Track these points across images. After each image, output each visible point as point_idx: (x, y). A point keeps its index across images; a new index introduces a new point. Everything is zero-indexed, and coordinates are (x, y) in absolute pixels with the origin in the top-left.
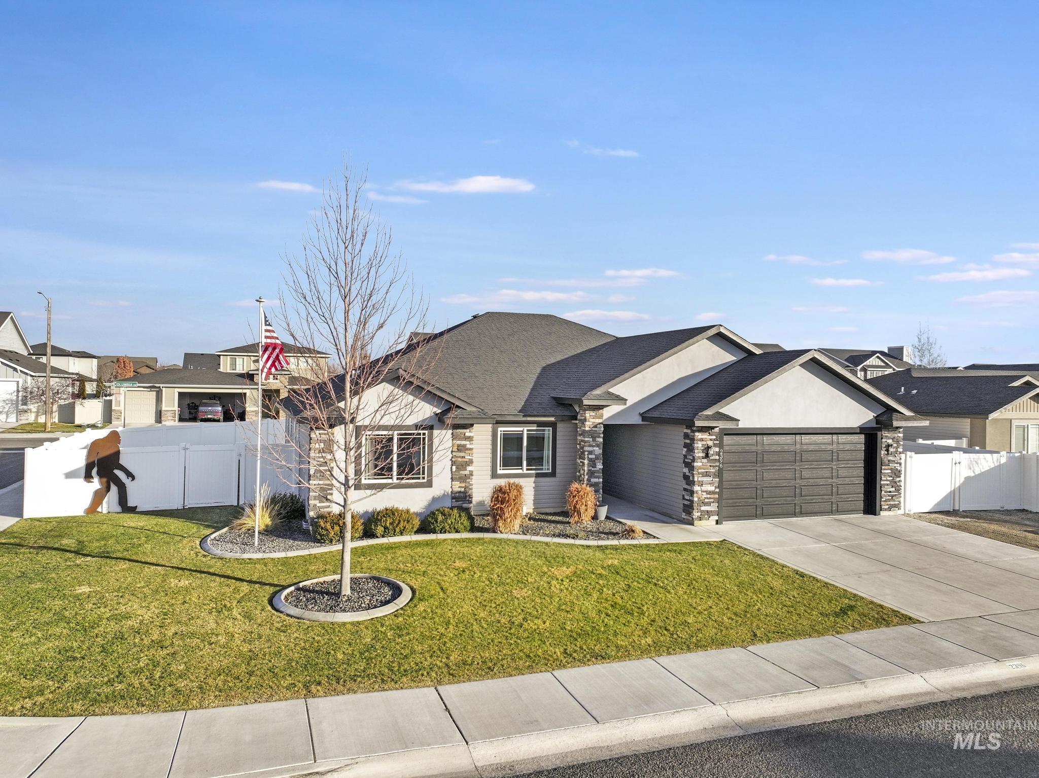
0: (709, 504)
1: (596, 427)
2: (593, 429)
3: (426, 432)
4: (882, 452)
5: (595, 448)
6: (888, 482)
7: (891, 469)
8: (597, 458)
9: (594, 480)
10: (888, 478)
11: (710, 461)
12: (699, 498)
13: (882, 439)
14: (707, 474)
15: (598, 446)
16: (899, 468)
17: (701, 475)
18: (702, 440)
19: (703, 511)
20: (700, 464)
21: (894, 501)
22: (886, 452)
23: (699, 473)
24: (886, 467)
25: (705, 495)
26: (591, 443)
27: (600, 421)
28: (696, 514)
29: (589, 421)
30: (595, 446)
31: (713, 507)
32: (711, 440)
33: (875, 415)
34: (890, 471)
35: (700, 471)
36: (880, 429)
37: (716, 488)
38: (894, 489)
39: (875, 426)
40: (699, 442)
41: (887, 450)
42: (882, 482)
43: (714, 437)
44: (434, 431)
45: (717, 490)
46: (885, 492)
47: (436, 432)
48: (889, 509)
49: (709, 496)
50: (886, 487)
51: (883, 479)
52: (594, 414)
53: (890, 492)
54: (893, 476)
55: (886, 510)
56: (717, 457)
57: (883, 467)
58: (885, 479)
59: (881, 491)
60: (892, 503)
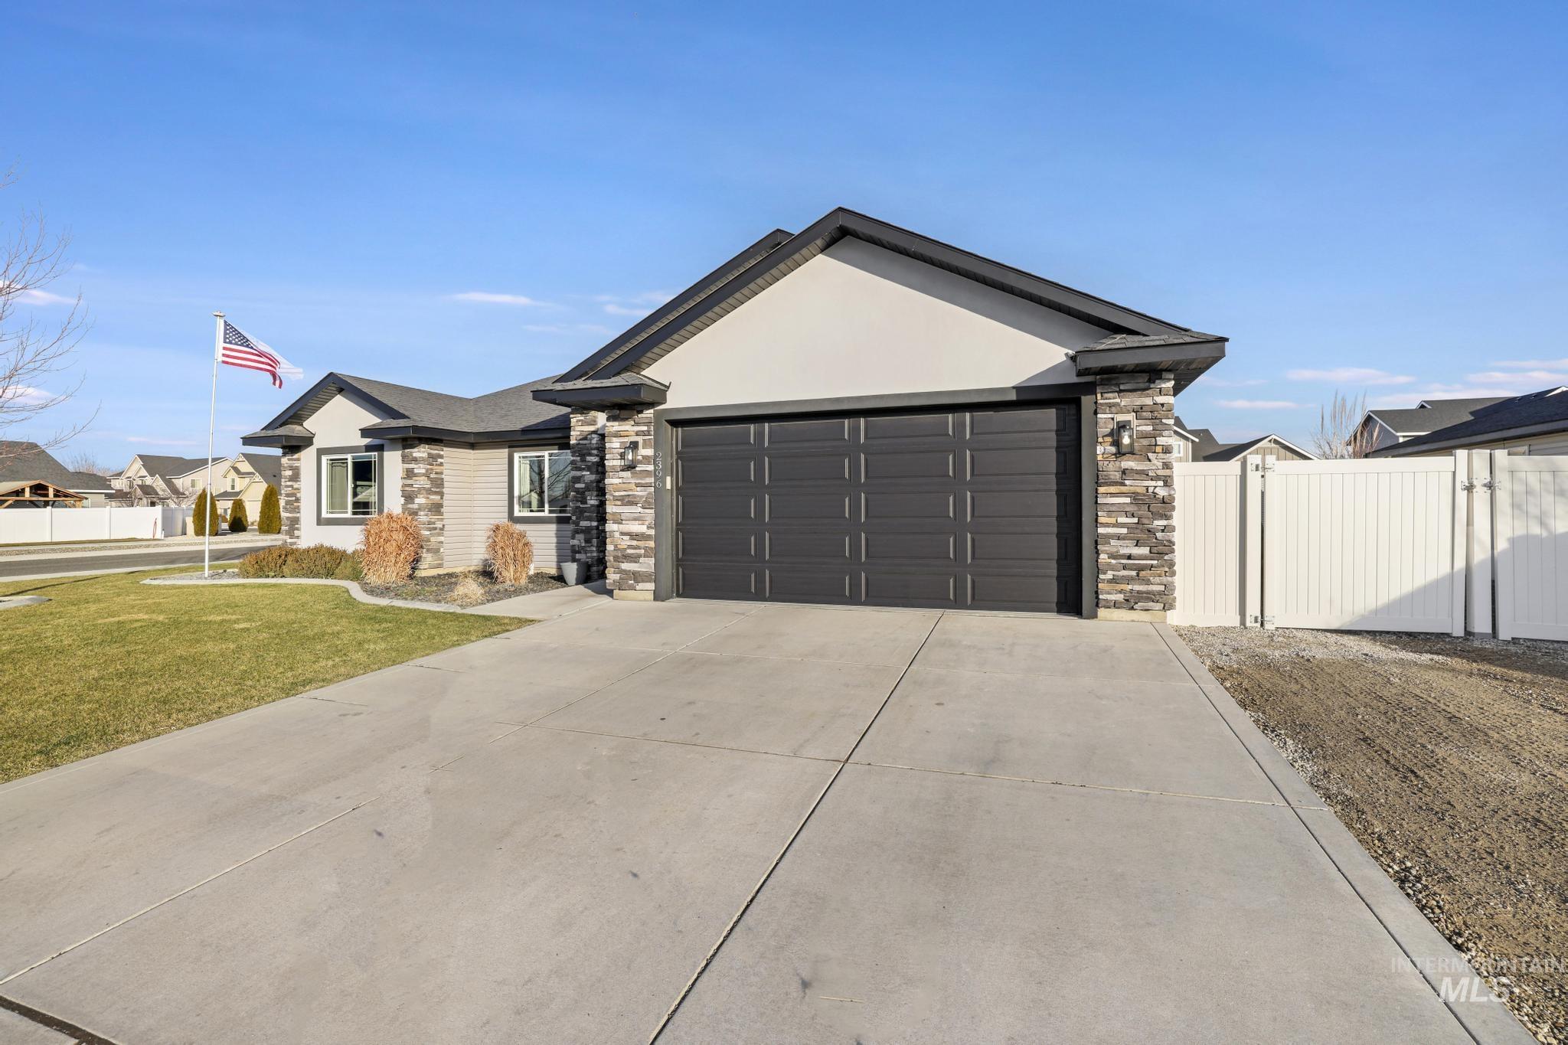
0: (634, 559)
1: (585, 438)
2: (581, 442)
3: (376, 453)
4: (1100, 449)
5: (584, 473)
6: (1124, 531)
7: (1135, 496)
8: (588, 488)
9: (584, 524)
10: (1122, 520)
11: (634, 475)
12: (616, 546)
13: (1096, 413)
14: (629, 501)
15: (589, 469)
16: (1162, 492)
17: (619, 503)
18: (617, 435)
19: (625, 571)
20: (616, 481)
21: (1148, 582)
22: (1113, 449)
23: (616, 499)
24: (1112, 489)
25: (626, 541)
26: (579, 464)
27: (592, 428)
28: (612, 576)
29: (574, 431)
30: (583, 469)
31: (647, 565)
32: (637, 434)
33: (1071, 352)
34: (1128, 500)
35: (617, 494)
36: (1090, 389)
37: (648, 528)
38: (1145, 551)
39: (1074, 379)
40: (614, 439)
41: (1117, 443)
42: (1101, 530)
43: (645, 428)
44: (385, 453)
45: (652, 532)
46: (1112, 556)
47: (386, 454)
48: (1129, 603)
49: (634, 543)
50: (1113, 542)
51: (1101, 520)
52: (582, 418)
53: (1129, 557)
54: (1143, 511)
55: (1116, 605)
56: (651, 468)
57: (1101, 490)
58: (1112, 520)
59: (1097, 553)
60: (1137, 588)
